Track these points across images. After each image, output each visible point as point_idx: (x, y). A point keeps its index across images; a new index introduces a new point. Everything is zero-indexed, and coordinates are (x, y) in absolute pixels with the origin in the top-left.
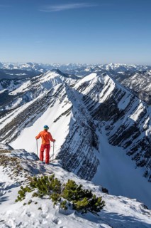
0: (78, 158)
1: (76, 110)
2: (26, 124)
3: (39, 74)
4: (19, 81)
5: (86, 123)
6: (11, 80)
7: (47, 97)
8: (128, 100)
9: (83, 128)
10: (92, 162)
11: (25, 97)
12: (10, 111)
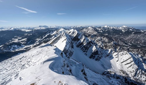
0: (68, 51)
1: (68, 39)
3: (59, 29)
4: (53, 31)
5: (70, 42)
7: (60, 36)
8: (81, 36)
10: (72, 51)
11: (55, 36)
12: (51, 40)
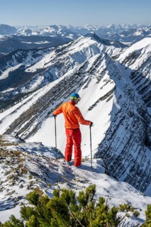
0: (123, 162)
2: (49, 113)
3: (68, 41)
4: (39, 52)
5: (136, 112)
6: (27, 51)
7: (79, 74)
9: (132, 119)
10: (144, 168)
11: (47, 75)
12: (28, 94)
